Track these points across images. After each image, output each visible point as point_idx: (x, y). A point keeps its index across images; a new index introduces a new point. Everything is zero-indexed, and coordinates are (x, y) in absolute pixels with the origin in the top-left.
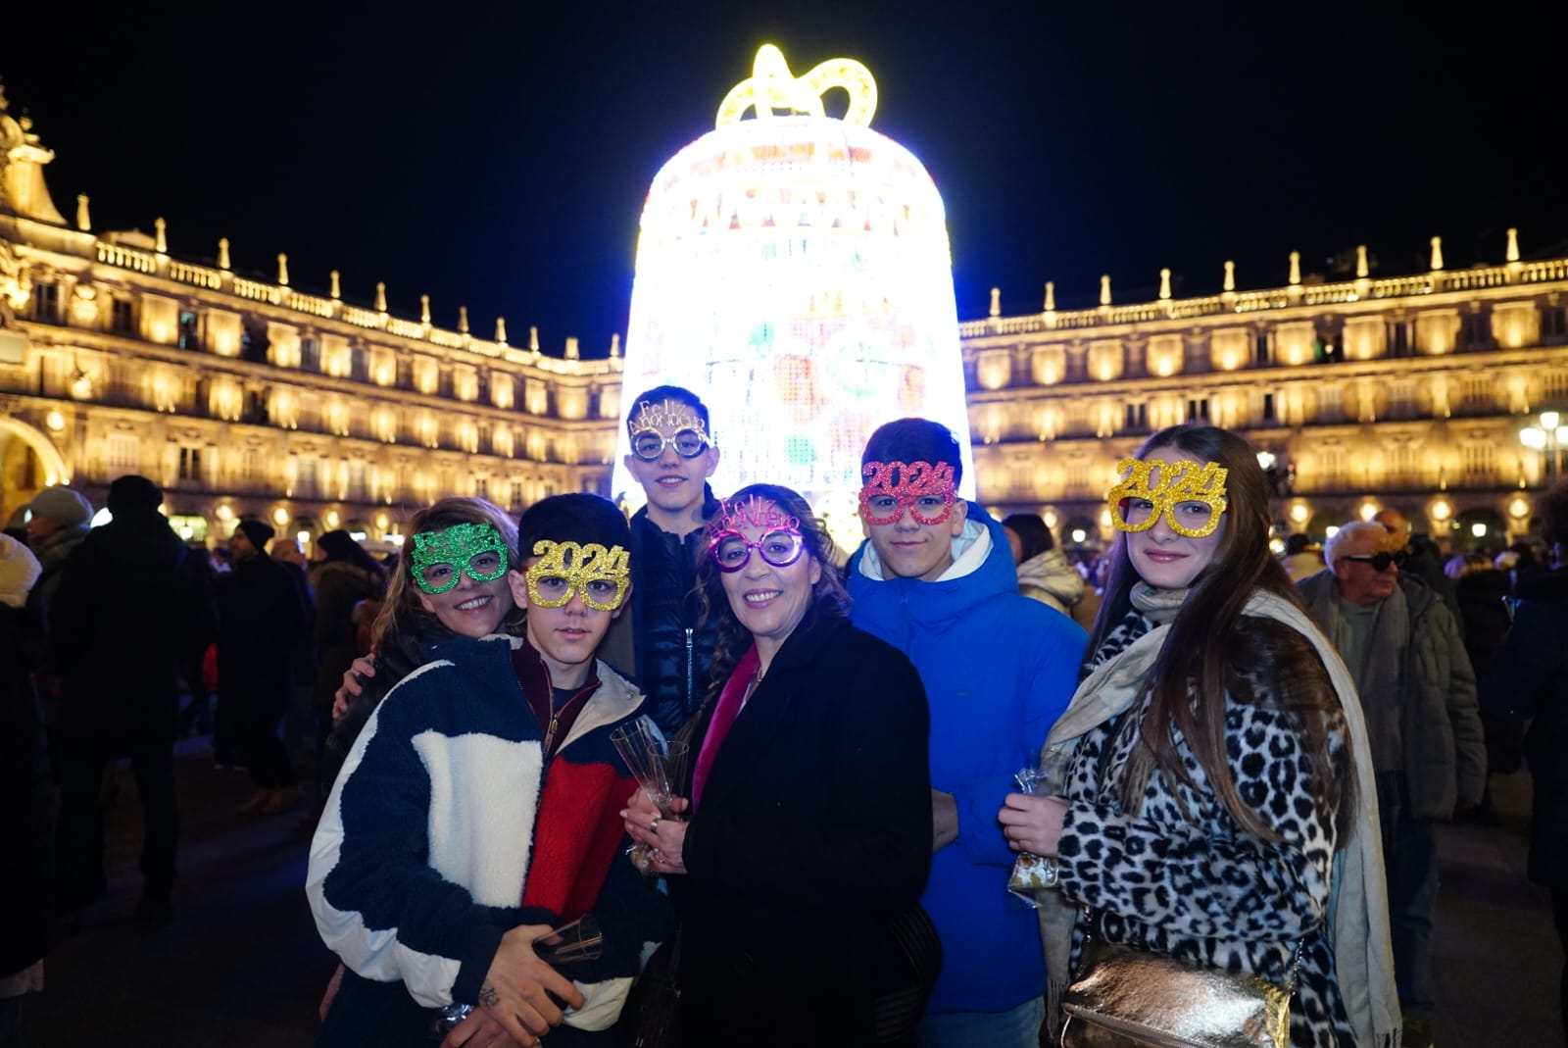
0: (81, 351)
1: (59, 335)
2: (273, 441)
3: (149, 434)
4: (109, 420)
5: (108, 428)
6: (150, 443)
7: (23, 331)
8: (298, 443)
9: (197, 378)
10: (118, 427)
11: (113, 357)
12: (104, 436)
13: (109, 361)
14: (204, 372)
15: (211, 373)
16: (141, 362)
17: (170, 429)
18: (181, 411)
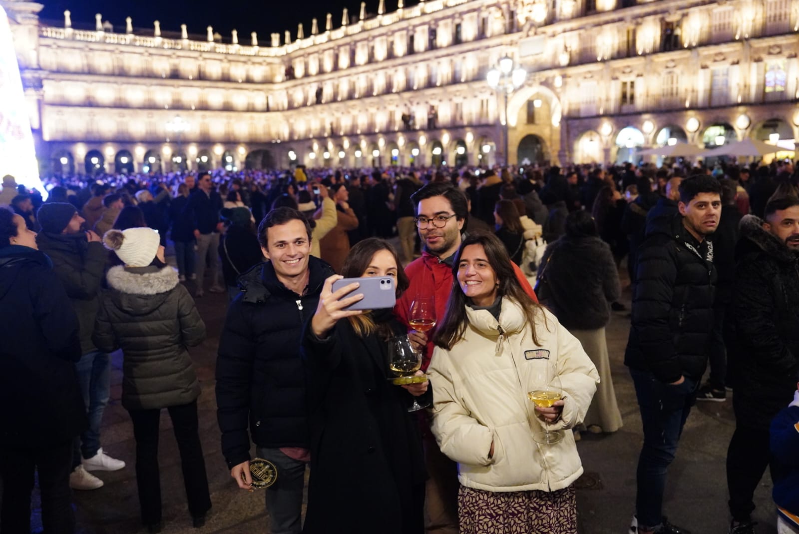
0: (568, 34)
1: (557, 28)
2: (686, 61)
3: (602, 77)
4: (579, 74)
5: (580, 80)
6: (602, 83)
7: (544, 33)
8: (707, 57)
9: (632, 27)
10: (585, 78)
11: (582, 31)
12: (578, 85)
13: (580, 35)
14: (634, 21)
15: (640, 20)
16: (598, 28)
17: (614, 70)
18: (619, 55)
